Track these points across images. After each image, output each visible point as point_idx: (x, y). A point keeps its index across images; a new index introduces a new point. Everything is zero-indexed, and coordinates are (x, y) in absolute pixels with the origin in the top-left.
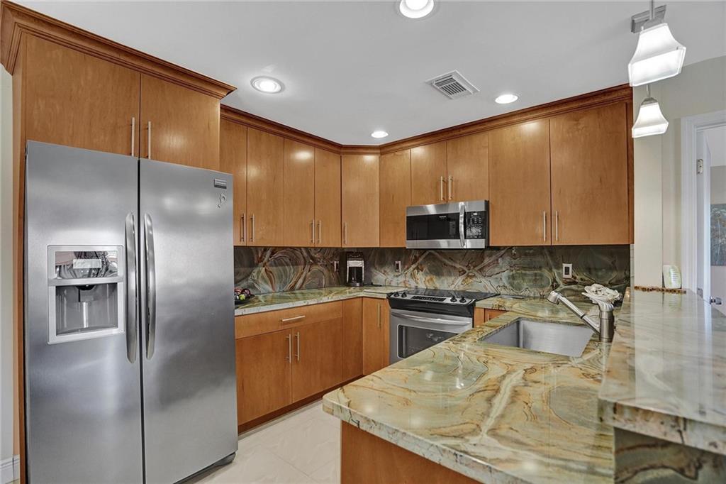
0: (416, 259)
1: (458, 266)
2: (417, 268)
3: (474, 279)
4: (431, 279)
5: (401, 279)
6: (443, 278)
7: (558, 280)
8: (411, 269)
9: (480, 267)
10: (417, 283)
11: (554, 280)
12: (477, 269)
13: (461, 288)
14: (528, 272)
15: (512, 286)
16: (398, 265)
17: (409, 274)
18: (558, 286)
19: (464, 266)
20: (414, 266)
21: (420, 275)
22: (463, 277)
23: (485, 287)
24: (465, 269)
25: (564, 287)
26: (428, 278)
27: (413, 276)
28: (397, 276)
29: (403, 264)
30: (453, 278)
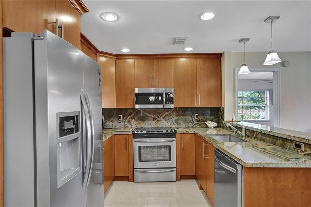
0: (131, 114)
1: (153, 116)
2: (132, 118)
3: (161, 122)
4: (139, 123)
5: (122, 124)
6: (145, 122)
7: (194, 120)
8: (128, 119)
9: (163, 116)
10: (132, 125)
11: (193, 120)
12: (162, 117)
13: (155, 126)
14: (183, 118)
15: (177, 124)
16: (120, 117)
17: (127, 121)
18: (194, 122)
19: (156, 116)
20: (129, 117)
21: (133, 122)
22: (156, 121)
23: (165, 125)
24: (156, 117)
25: (196, 123)
26: (138, 122)
27: (129, 122)
28: (120, 123)
29: (123, 116)
30: (151, 122)
